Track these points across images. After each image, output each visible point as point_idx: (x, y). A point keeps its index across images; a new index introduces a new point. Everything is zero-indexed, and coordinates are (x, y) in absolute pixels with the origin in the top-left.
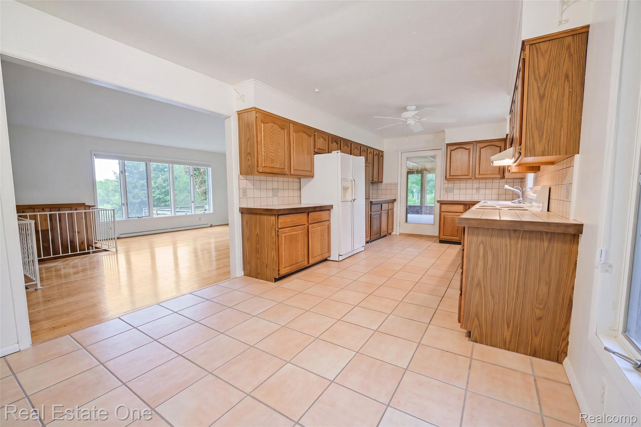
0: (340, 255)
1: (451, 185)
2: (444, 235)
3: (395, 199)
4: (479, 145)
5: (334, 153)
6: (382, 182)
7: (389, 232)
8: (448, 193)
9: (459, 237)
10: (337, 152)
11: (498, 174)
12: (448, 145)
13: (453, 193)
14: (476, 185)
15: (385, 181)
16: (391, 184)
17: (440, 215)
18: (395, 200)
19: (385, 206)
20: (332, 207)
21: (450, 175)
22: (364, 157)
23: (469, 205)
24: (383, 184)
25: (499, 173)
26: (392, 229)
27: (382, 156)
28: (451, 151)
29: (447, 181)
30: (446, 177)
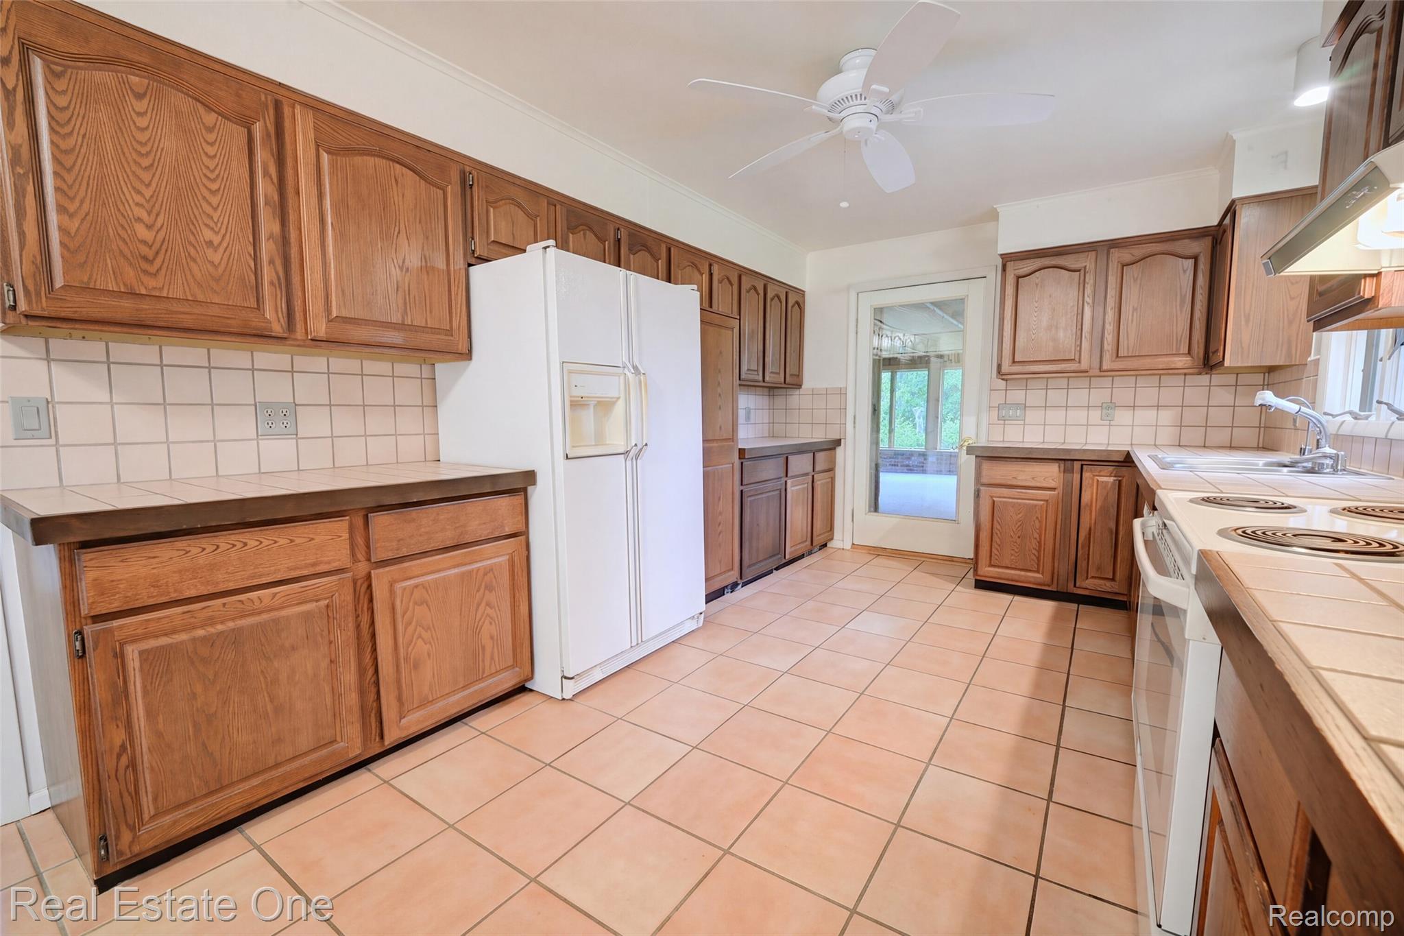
0: (566, 678)
1: (1017, 395)
2: (991, 565)
3: (838, 438)
4: (1117, 255)
5: (534, 250)
6: (799, 386)
7: (818, 540)
8: (1006, 422)
9: (1043, 574)
10: (545, 248)
11: (1186, 354)
12: (1007, 259)
13: (1022, 422)
14: (1100, 394)
15: (809, 381)
16: (826, 393)
17: (977, 495)
18: (838, 442)
19: (800, 464)
20: (529, 477)
21: (1014, 362)
22: (695, 287)
23: (1080, 463)
24: (802, 391)
25: (1189, 353)
26: (828, 532)
27: (800, 305)
28: (1018, 277)
29: (1004, 382)
30: (999, 366)
